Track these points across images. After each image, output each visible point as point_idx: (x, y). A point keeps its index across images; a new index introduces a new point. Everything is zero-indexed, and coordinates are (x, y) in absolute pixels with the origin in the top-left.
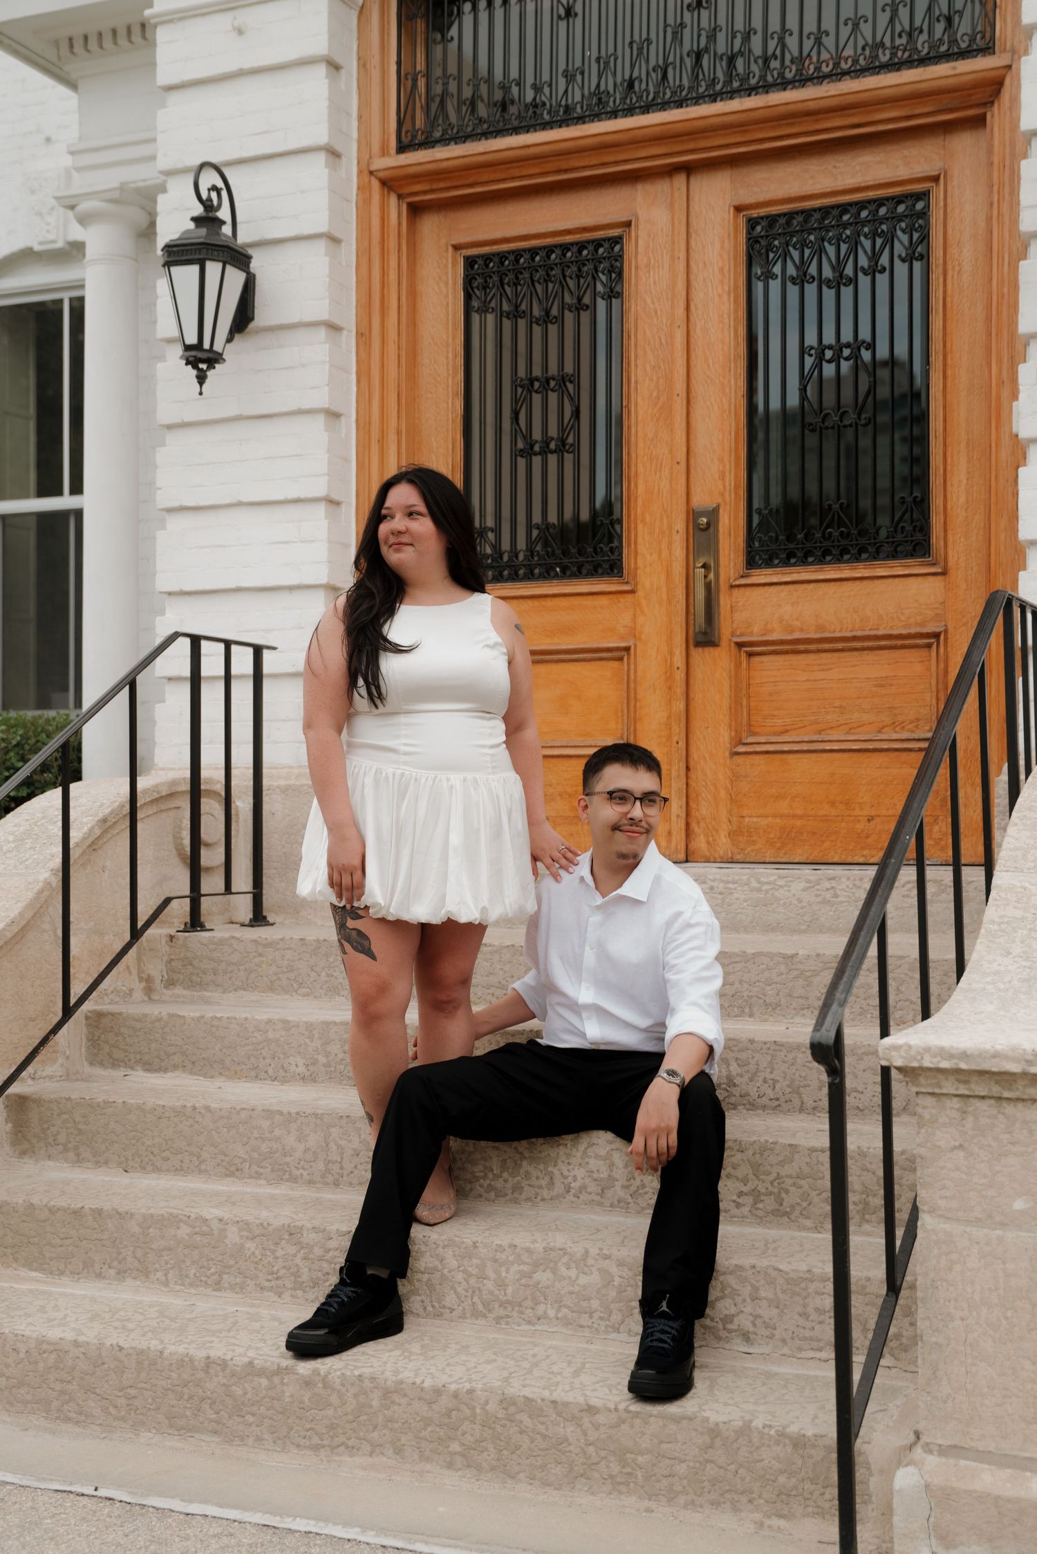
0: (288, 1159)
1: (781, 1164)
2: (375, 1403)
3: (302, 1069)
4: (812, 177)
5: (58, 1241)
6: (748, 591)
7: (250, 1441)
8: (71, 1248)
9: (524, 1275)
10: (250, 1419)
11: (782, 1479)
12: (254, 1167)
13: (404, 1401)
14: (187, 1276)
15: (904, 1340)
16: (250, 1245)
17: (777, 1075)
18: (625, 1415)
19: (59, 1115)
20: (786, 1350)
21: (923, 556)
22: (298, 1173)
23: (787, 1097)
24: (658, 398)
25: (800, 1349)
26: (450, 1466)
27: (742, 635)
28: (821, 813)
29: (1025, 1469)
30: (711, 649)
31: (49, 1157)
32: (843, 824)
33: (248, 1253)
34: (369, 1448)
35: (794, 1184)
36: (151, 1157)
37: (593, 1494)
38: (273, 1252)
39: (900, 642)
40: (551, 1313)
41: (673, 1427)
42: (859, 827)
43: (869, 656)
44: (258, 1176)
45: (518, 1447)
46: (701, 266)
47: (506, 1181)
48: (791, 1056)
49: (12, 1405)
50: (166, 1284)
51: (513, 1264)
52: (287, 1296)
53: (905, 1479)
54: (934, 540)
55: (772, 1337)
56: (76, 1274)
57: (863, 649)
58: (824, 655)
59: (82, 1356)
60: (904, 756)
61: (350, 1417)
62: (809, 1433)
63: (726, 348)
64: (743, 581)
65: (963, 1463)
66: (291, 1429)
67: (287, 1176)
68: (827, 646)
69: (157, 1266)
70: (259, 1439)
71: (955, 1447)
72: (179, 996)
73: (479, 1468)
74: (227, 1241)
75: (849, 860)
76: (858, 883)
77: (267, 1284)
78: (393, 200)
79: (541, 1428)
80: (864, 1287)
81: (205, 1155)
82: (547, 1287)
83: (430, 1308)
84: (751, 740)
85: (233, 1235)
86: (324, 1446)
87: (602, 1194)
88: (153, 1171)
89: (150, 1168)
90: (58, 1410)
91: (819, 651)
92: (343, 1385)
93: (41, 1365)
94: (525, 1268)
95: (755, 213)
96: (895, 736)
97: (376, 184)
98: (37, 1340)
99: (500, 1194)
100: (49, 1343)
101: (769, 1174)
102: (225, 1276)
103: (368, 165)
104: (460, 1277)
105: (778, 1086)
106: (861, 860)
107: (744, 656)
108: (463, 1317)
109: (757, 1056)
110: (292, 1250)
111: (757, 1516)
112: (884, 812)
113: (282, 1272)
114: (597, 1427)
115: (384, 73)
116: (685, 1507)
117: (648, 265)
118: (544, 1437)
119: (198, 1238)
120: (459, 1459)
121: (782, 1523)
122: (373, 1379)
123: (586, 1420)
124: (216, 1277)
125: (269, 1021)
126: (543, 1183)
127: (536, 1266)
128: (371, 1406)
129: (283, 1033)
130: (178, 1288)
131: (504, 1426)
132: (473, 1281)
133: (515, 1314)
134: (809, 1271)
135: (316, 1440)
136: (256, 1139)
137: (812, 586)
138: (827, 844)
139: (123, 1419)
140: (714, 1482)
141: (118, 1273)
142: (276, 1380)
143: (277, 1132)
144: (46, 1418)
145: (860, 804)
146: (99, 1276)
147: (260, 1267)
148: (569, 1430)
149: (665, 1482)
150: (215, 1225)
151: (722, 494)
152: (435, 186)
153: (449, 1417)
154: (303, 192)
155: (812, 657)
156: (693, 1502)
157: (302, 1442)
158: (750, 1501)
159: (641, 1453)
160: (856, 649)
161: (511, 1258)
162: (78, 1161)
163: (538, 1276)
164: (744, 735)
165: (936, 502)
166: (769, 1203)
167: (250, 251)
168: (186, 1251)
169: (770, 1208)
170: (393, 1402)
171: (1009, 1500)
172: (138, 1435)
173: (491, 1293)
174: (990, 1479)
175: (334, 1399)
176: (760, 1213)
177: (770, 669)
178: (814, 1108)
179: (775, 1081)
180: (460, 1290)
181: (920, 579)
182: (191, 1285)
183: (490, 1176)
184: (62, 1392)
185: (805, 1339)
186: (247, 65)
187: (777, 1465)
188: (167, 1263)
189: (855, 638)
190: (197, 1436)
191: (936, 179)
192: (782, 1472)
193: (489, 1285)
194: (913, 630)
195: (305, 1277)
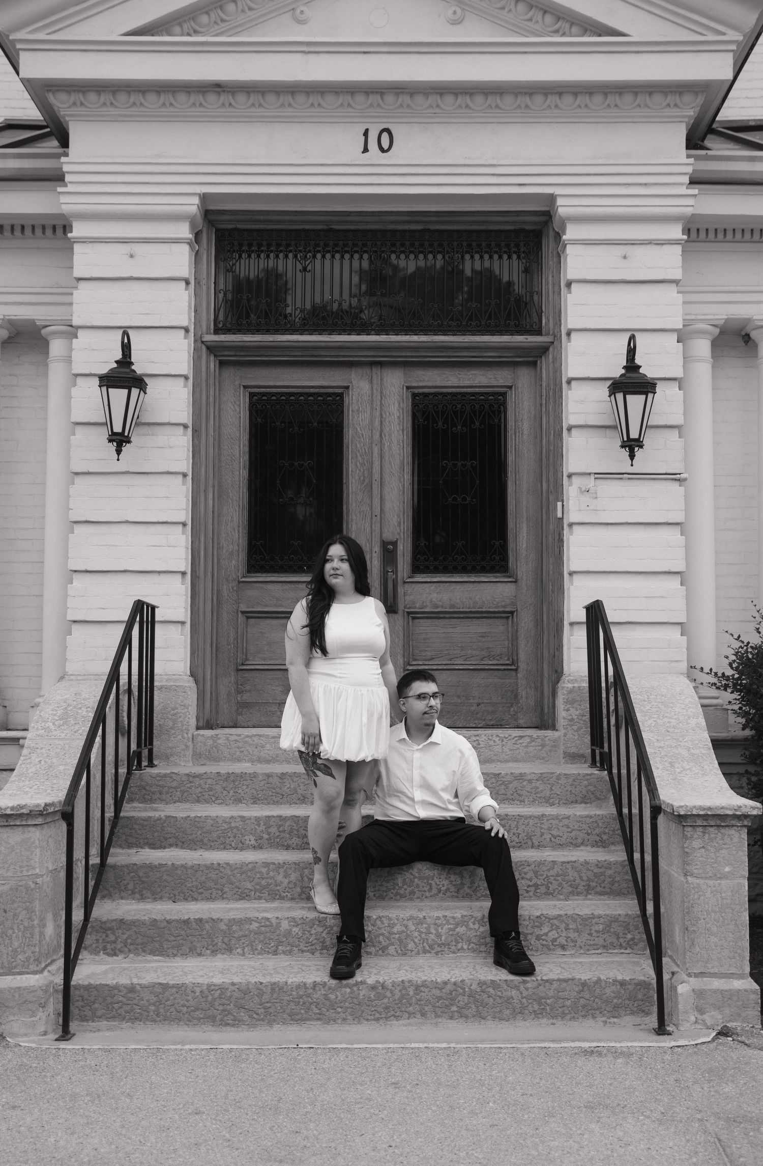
0: (278, 888)
1: (549, 870)
2: (411, 993)
3: (253, 842)
4: (447, 377)
5: (173, 938)
6: (413, 586)
7: (339, 1021)
8: (181, 942)
9: (450, 930)
10: (339, 1010)
11: (615, 1001)
12: (258, 894)
13: (427, 990)
14: (256, 949)
15: (636, 941)
16: (296, 930)
17: (520, 831)
18: (541, 982)
19: (128, 874)
20: (582, 951)
21: (505, 572)
22: (285, 894)
23: (525, 841)
24: (364, 480)
25: (588, 950)
26: (451, 1018)
27: (410, 608)
28: (452, 701)
29: (730, 978)
30: (393, 615)
31: (122, 898)
32: (464, 707)
33: (294, 934)
34: (407, 1015)
35: (555, 880)
36: (191, 893)
37: (525, 1020)
38: (309, 932)
39: (493, 615)
40: (465, 947)
41: (565, 984)
42: (473, 708)
43: (476, 622)
44: (260, 898)
45: (487, 1004)
46: (388, 414)
47: (406, 890)
48: (526, 821)
49: (190, 1021)
50: (243, 955)
51: (445, 925)
52: (317, 954)
53: (682, 989)
54: (510, 565)
55: (575, 946)
56: (184, 955)
57: (474, 618)
58: (453, 620)
59: (237, 990)
60: (496, 672)
61: (397, 1002)
62: (627, 979)
63: (401, 458)
64: (411, 580)
65: (705, 979)
66: (363, 1012)
67: (278, 897)
68: (456, 615)
69: (238, 946)
70: (344, 1019)
71: (701, 973)
72: (136, 807)
73: (467, 1017)
74: (281, 929)
75: (468, 726)
76: (490, 737)
77: (305, 949)
78: (212, 358)
79: (499, 994)
80: (618, 919)
81: (226, 889)
82: (463, 934)
83: (400, 951)
84: (414, 663)
85: (285, 925)
86: (382, 1018)
87: (458, 892)
88: (193, 901)
89: (190, 899)
90: (221, 1020)
91: (450, 618)
92: (393, 986)
93: (210, 998)
94: (452, 926)
95: (416, 391)
96: (490, 663)
97: (204, 348)
98: (208, 985)
99: (402, 896)
100: (215, 985)
101: (542, 875)
102: (280, 947)
103: (201, 337)
104: (416, 934)
105: (520, 836)
106: (474, 726)
107: (410, 618)
108: (418, 953)
109: (510, 822)
110: (320, 929)
111: (604, 1019)
112: (485, 701)
113: (315, 941)
114: (527, 989)
115: (208, 288)
116: (570, 1020)
117: (358, 410)
118: (500, 997)
119: (263, 929)
120: (456, 1014)
121: (615, 1020)
122: (410, 981)
123: (522, 987)
124: (274, 948)
125: (232, 817)
126: (426, 889)
127: (457, 925)
128: (409, 995)
129: (241, 823)
130: (251, 956)
131: (480, 995)
132: (423, 935)
133: (446, 949)
134: (592, 914)
135: (377, 1015)
136: (259, 878)
137: (448, 584)
138: (456, 717)
139: (263, 1020)
140: (584, 1006)
141: (212, 952)
142: (355, 988)
143: (271, 874)
144: (213, 1026)
145: (473, 697)
146: (200, 955)
147: (301, 940)
148: (513, 992)
149: (560, 1010)
150: (274, 921)
151: (399, 534)
152: (238, 354)
153: (451, 994)
154: (171, 350)
155: (447, 620)
156: (574, 1017)
157: (369, 1017)
158: (601, 1013)
159: (549, 999)
160: (470, 618)
161: (444, 922)
162: (142, 899)
163: (458, 930)
164: (411, 660)
165: (511, 545)
166: (543, 889)
167: (147, 380)
168: (256, 936)
169: (543, 892)
170: (421, 991)
171: (727, 991)
172: (272, 1027)
173: (433, 940)
174: (717, 984)
175: (388, 994)
176: (538, 894)
177: (424, 627)
178: (539, 846)
179: (519, 834)
180: (416, 940)
181: (504, 584)
182: (259, 954)
183: (397, 887)
184: (224, 1010)
185: (590, 945)
186: (135, 275)
187: (613, 995)
188: (243, 943)
189: (471, 612)
190: (308, 1022)
191: (510, 387)
192: (615, 997)
193: (432, 936)
194: (501, 610)
195: (328, 943)
